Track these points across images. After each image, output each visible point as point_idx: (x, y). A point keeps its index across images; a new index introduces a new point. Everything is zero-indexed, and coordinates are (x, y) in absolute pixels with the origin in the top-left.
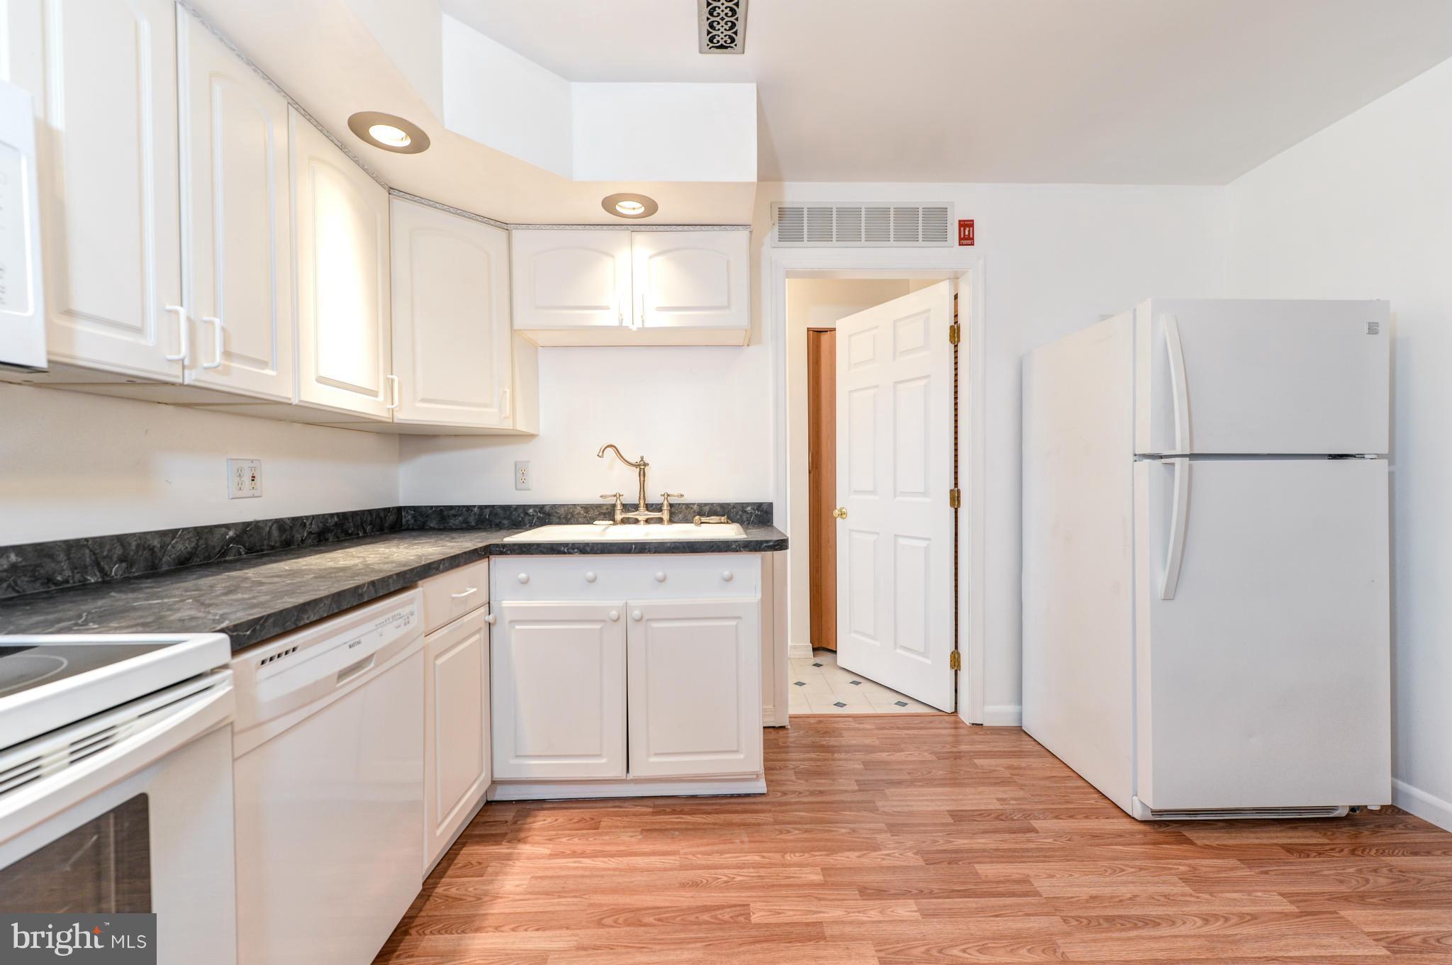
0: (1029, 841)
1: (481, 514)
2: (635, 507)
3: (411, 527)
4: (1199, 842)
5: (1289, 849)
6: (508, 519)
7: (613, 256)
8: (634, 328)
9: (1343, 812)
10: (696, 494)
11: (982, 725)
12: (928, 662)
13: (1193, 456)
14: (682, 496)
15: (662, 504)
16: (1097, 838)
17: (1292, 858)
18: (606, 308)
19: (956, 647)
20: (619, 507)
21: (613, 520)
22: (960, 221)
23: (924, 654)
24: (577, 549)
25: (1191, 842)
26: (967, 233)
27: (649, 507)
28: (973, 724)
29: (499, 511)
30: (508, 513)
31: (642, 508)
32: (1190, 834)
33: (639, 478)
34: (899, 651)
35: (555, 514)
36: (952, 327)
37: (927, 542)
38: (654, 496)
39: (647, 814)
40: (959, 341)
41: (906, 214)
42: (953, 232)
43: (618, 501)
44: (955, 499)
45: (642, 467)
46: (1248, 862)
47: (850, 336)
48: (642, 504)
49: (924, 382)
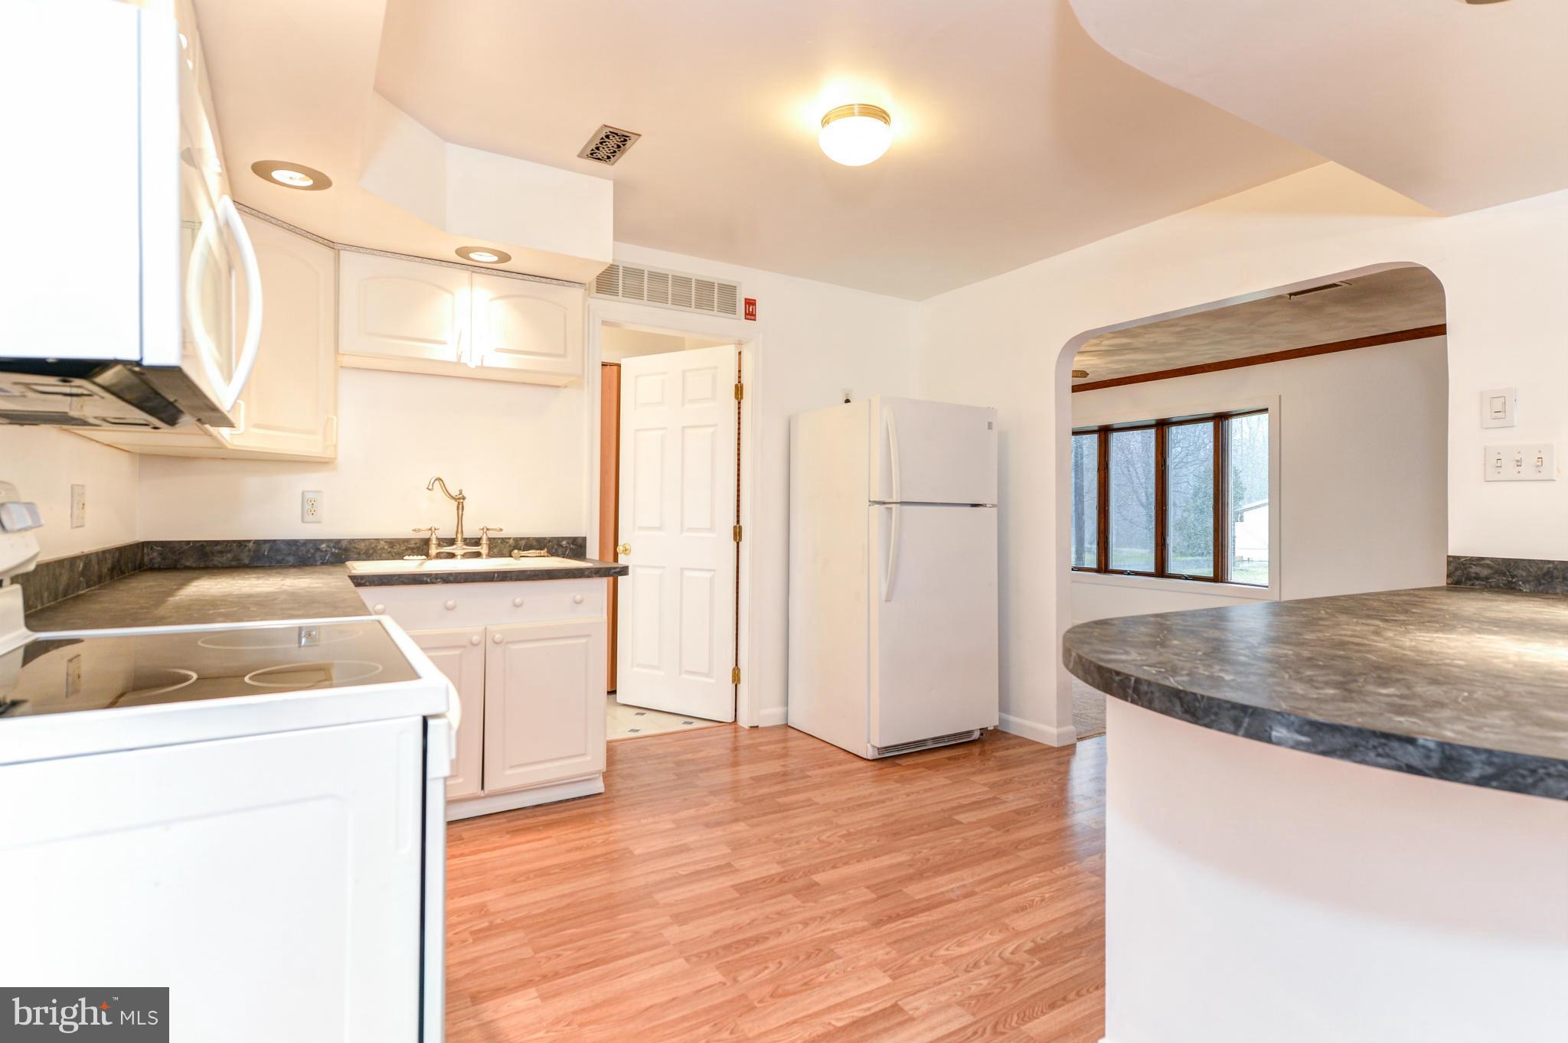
0: (806, 782)
1: (257, 551)
2: (452, 542)
3: (156, 566)
4: (904, 764)
5: (949, 759)
6: (294, 555)
7: (452, 293)
8: (472, 365)
9: (976, 735)
10: (513, 529)
11: (757, 727)
12: (712, 681)
13: (902, 503)
14: (501, 530)
15: (480, 539)
16: (847, 773)
17: (951, 762)
18: (444, 343)
19: (737, 665)
20: (434, 541)
21: (427, 555)
22: (746, 299)
23: (707, 675)
24: (441, 578)
25: (900, 765)
26: (751, 310)
27: (468, 542)
28: (751, 727)
29: (283, 546)
30: (294, 548)
31: (459, 543)
32: (898, 761)
33: (456, 512)
34: (684, 676)
35: (353, 549)
36: (736, 386)
37: (712, 573)
38: (471, 530)
39: (504, 823)
40: (742, 398)
41: (705, 286)
42: (741, 307)
43: (434, 536)
44: (738, 534)
45: (460, 500)
46: (929, 768)
47: (636, 377)
48: (459, 539)
49: (711, 430)
